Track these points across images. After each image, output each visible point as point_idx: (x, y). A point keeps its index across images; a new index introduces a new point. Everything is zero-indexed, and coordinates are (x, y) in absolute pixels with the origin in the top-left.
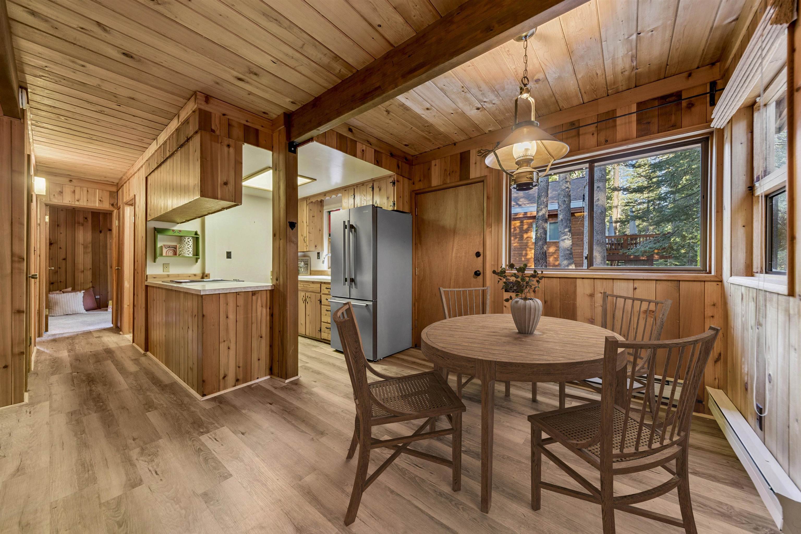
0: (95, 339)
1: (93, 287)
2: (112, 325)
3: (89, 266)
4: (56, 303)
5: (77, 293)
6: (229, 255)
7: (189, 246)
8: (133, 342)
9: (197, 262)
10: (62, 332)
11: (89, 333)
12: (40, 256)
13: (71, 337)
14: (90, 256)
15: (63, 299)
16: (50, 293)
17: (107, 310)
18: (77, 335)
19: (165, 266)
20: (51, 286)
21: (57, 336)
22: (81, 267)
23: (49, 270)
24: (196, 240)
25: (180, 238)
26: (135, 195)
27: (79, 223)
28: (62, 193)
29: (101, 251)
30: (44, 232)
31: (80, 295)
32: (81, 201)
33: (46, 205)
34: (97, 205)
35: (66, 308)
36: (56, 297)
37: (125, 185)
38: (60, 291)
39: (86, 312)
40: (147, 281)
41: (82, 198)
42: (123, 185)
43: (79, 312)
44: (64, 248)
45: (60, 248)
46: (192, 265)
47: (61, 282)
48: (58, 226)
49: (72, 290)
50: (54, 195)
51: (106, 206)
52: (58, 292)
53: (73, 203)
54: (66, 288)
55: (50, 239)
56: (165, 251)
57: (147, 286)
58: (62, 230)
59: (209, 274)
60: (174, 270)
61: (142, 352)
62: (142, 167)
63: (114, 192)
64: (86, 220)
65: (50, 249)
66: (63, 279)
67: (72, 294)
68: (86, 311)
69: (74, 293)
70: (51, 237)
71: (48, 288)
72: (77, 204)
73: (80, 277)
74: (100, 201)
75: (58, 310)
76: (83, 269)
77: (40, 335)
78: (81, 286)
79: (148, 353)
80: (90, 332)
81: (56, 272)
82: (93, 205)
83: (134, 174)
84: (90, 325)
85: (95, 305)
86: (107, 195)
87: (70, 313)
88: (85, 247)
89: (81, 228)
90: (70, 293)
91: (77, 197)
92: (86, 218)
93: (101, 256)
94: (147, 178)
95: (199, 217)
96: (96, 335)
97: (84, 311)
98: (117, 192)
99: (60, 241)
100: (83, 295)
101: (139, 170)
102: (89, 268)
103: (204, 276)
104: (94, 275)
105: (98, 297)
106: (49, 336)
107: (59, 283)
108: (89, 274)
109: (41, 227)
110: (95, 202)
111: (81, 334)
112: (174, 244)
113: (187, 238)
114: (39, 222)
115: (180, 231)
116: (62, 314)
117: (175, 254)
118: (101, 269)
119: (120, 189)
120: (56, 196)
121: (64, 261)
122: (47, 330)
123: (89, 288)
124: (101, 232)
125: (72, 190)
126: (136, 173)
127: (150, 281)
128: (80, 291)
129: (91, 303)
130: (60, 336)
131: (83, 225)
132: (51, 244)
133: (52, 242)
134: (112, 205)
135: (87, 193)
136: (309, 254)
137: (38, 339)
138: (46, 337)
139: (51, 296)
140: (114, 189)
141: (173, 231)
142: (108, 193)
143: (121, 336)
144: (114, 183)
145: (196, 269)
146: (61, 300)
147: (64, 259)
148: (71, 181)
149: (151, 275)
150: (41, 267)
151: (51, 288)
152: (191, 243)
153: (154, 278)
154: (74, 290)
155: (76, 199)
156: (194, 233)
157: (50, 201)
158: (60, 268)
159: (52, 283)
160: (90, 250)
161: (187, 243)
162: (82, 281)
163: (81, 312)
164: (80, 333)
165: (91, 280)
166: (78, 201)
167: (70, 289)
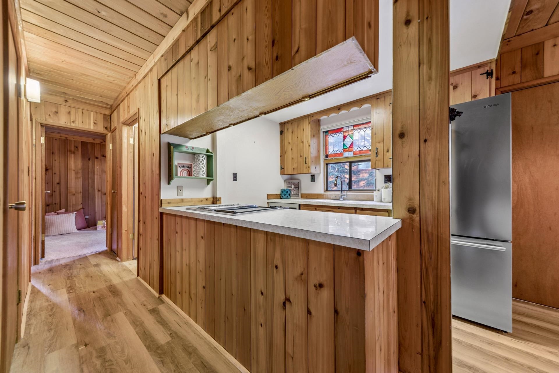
0: (93, 268)
1: (83, 208)
2: (106, 248)
3: (80, 189)
4: (52, 224)
5: (70, 214)
6: (235, 177)
7: (203, 166)
8: (138, 275)
9: (208, 184)
10: (58, 258)
11: (85, 258)
12: (35, 179)
13: (68, 265)
14: (80, 180)
15: (58, 220)
16: (47, 214)
17: (96, 229)
18: (74, 261)
19: (179, 188)
20: (47, 208)
21: (54, 264)
22: (72, 190)
23: (46, 193)
24: (209, 158)
25: (194, 155)
26: (139, 109)
27: (71, 151)
28: (57, 113)
29: (90, 176)
30: (40, 153)
31: (72, 216)
32: (77, 122)
33: (42, 125)
34: (92, 128)
35: (61, 228)
36: (51, 218)
37: (121, 104)
38: (55, 212)
39: (78, 232)
40: (161, 207)
41: (77, 120)
42: (119, 105)
43: (72, 232)
44: (58, 173)
45: (55, 173)
46: (203, 188)
47: (55, 204)
48: (53, 153)
49: (65, 211)
50: (50, 115)
51: (100, 129)
52: (53, 213)
53: (69, 124)
54: (60, 209)
55: (46, 165)
56: (179, 170)
57: (161, 214)
58: (57, 157)
59: (220, 198)
60: (187, 194)
61: (157, 295)
62: (151, 70)
63: (108, 115)
64: (77, 149)
65: (46, 174)
66: (57, 201)
67: (66, 215)
68: (78, 229)
69: (67, 214)
70: (47, 164)
71: (44, 210)
72: (72, 125)
73: (72, 200)
74: (95, 123)
75: (53, 230)
76: (74, 193)
77: (36, 263)
78: (73, 207)
79: (164, 297)
80: (87, 257)
81: (51, 195)
82: (88, 127)
83: (137, 85)
84: (85, 247)
85: (85, 225)
86: (100, 118)
87: (64, 233)
88: (76, 173)
89: (73, 155)
90: (64, 215)
91: (72, 118)
92: (77, 147)
93: (90, 180)
94: (159, 80)
95: (210, 133)
96: (93, 261)
97: (76, 231)
98: (111, 115)
99: (55, 167)
100: (75, 216)
101: (144, 77)
102: (79, 192)
103: (215, 200)
104: (84, 197)
105: (87, 217)
106: (46, 263)
107: (54, 205)
108: (80, 196)
109: (37, 149)
110: (90, 124)
111: (78, 260)
112: (188, 162)
113: (201, 156)
114: (34, 142)
115: (193, 148)
116: (57, 234)
117: (190, 174)
118: (90, 192)
119: (114, 111)
120: (51, 116)
121: (58, 185)
122: (43, 256)
123: (80, 209)
124: (89, 159)
125: (68, 111)
126: (139, 83)
127: (166, 208)
128: (73, 212)
129: (82, 224)
130: (57, 263)
131: (74, 153)
132: (46, 170)
133: (48, 168)
134: (106, 128)
135: (82, 115)
136: (300, 177)
137: (33, 268)
138: (43, 265)
139: (47, 217)
140: (108, 112)
141: (187, 147)
142: (102, 116)
143: (119, 263)
144: (108, 104)
145: (207, 193)
146: (56, 221)
147: (58, 184)
148: (66, 101)
149: (166, 200)
150: (37, 190)
151: (47, 210)
152: (205, 162)
153: (169, 203)
154: (67, 211)
155: (72, 120)
156: (205, 151)
157: (46, 120)
158: (54, 191)
159: (48, 205)
160: (80, 175)
161: (201, 162)
162: (74, 203)
163: (74, 232)
164: (76, 258)
165: (81, 202)
166: (73, 122)
167: (63, 210)
